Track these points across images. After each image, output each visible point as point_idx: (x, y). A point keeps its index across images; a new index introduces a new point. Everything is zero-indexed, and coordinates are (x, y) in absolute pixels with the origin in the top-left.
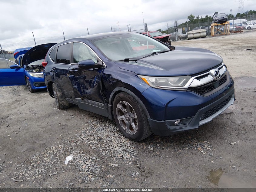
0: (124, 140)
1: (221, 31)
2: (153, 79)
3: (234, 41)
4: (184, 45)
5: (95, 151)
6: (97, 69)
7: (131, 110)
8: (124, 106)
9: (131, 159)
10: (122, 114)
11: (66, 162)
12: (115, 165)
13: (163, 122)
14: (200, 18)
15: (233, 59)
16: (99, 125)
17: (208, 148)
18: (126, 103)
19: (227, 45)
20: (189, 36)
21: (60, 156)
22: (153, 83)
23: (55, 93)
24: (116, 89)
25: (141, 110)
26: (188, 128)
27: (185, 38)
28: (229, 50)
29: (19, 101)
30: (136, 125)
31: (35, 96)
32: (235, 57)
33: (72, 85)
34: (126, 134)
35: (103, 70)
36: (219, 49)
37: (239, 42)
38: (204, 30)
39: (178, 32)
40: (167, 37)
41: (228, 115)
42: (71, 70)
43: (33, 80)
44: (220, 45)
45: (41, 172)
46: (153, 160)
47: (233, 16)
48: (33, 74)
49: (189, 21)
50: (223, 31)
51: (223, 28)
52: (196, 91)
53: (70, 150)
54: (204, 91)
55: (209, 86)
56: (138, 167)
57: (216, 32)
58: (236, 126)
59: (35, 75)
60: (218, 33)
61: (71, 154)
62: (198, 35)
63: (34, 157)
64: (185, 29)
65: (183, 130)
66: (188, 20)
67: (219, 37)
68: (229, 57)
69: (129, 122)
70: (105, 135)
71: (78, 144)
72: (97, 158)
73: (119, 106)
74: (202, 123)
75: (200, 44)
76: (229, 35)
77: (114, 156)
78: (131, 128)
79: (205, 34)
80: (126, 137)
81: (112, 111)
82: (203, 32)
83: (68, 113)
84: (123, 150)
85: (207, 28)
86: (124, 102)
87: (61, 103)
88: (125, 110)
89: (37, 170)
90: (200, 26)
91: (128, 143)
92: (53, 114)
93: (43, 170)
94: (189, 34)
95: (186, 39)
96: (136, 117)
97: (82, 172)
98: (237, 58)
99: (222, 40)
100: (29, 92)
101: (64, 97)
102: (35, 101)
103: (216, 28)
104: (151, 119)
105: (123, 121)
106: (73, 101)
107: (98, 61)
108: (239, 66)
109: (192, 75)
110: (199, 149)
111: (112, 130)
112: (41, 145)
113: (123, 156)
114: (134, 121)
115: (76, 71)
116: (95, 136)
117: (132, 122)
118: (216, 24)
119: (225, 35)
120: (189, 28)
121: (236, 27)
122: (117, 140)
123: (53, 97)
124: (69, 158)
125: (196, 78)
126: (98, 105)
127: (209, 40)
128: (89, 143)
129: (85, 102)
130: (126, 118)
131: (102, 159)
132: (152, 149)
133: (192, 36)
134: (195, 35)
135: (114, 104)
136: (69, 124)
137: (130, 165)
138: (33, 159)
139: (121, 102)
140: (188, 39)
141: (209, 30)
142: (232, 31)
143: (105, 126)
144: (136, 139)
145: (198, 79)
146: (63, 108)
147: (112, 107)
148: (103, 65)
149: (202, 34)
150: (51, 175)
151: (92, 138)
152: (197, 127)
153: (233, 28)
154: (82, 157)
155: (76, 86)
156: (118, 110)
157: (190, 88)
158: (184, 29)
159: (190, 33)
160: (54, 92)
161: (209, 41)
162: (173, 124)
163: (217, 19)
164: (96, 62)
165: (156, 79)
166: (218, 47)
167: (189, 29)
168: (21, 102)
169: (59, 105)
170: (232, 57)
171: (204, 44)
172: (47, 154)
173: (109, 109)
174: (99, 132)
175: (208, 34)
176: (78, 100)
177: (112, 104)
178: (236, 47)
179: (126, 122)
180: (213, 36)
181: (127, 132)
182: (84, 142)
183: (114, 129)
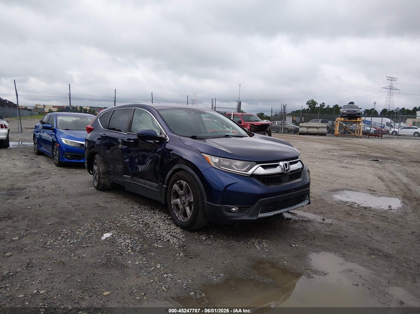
0: (174, 228)
1: (351, 130)
2: (216, 160)
3: (362, 147)
4: (290, 140)
5: (138, 233)
6: (158, 141)
7: (188, 192)
8: (181, 187)
9: (177, 243)
10: (177, 196)
11: (103, 238)
12: (159, 246)
13: (220, 205)
14: (325, 107)
15: (346, 168)
16: (146, 211)
17: (265, 245)
18: (184, 183)
19: (349, 150)
20: (301, 130)
21: (96, 232)
22: (215, 163)
23: (95, 168)
24: (176, 167)
25: (198, 192)
26: (246, 218)
27: (296, 131)
28: (348, 156)
29: (40, 173)
30: (190, 209)
31: (63, 171)
32: (351, 166)
33: (123, 158)
34: (178, 221)
35: (165, 145)
36: (336, 154)
37: (368, 150)
38: (325, 125)
39: (286, 122)
40: (266, 125)
41: (304, 222)
42: (126, 140)
43: (64, 150)
44: (340, 148)
45: (73, 242)
46: (201, 247)
47: (376, 112)
48: (66, 141)
49: (308, 109)
50: (354, 131)
51: (354, 126)
52: (260, 180)
53: (108, 229)
54: (269, 182)
55: (275, 178)
56: (184, 250)
57: (343, 130)
58: (307, 233)
59: (69, 142)
60: (346, 133)
61: (108, 232)
62: (315, 130)
63: (64, 230)
64: (297, 119)
65: (240, 219)
66: (307, 107)
67: (345, 138)
68: (343, 165)
69: (183, 206)
70: (152, 220)
71: (118, 225)
72: (139, 239)
73: (176, 186)
74: (261, 215)
75: (313, 143)
76: (361, 137)
77: (160, 239)
78: (185, 214)
79: (325, 130)
80: (177, 225)
81: (166, 193)
82: (322, 127)
83: (108, 195)
84: (171, 235)
85: (330, 122)
86: (182, 181)
87: (102, 181)
88: (181, 192)
89: (68, 240)
90: (320, 118)
91: (179, 230)
92: (89, 194)
93: (75, 241)
94: (301, 127)
95: (296, 133)
96: (192, 200)
97: (120, 248)
98: (352, 168)
99: (347, 143)
100: (54, 165)
101: (107, 173)
102: (62, 177)
103: (344, 125)
104: (208, 201)
105: (177, 205)
106: (118, 180)
107: (161, 134)
108: (349, 178)
109: (258, 163)
110: (255, 245)
111: (162, 218)
112: (73, 221)
113: (169, 240)
114: (190, 204)
115: (131, 141)
116: (140, 220)
117: (188, 206)
118: (343, 119)
119: (355, 136)
120: (303, 118)
121: (375, 128)
122: (165, 227)
123: (91, 174)
124: (107, 235)
125: (261, 166)
126: (151, 186)
127: (330, 140)
128: (132, 225)
129: (135, 181)
130: (181, 201)
131: (144, 240)
132: (204, 238)
133: (305, 130)
134: (310, 130)
135: (170, 184)
136: (108, 205)
137: (176, 248)
138: (62, 231)
139: (178, 182)
140: (300, 134)
141: (333, 126)
142: (367, 134)
143: (154, 213)
144: (189, 228)
145: (264, 167)
146: (102, 188)
147: (167, 189)
148: (166, 138)
149: (320, 130)
150: (85, 246)
151: (136, 222)
152: (256, 219)
153: (371, 129)
154: (122, 236)
155: (127, 160)
156: (174, 192)
157: (253, 175)
158: (295, 118)
159: (304, 127)
160: (95, 166)
161: (328, 142)
162: (230, 211)
163: (345, 112)
164: (158, 134)
165: (219, 160)
166: (334, 151)
167: (303, 120)
168: (42, 175)
169: (98, 184)
170: (347, 166)
171: (318, 144)
172: (79, 229)
173: (163, 191)
174: (147, 217)
175: (331, 131)
176: (126, 178)
177: (168, 185)
178: (359, 155)
179: (181, 207)
180: (337, 136)
181: (179, 218)
182: (126, 224)
183: (164, 217)
